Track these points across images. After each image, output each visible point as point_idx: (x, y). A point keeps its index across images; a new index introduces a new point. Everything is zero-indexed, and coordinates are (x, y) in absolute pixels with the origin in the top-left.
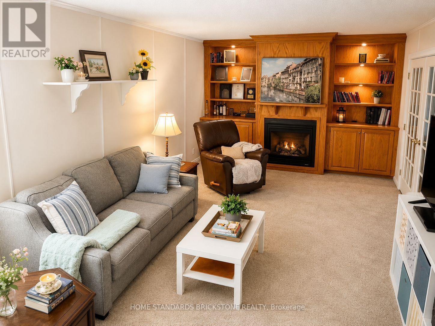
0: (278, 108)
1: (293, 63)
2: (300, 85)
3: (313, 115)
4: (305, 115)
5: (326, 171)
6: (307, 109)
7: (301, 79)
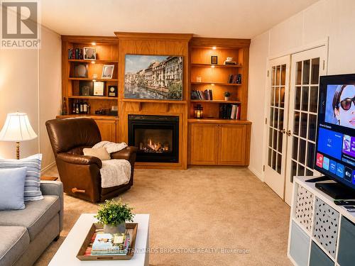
0: (142, 105)
1: (156, 61)
2: (164, 82)
3: (174, 111)
4: (168, 111)
5: (189, 166)
6: (170, 105)
7: (164, 77)
